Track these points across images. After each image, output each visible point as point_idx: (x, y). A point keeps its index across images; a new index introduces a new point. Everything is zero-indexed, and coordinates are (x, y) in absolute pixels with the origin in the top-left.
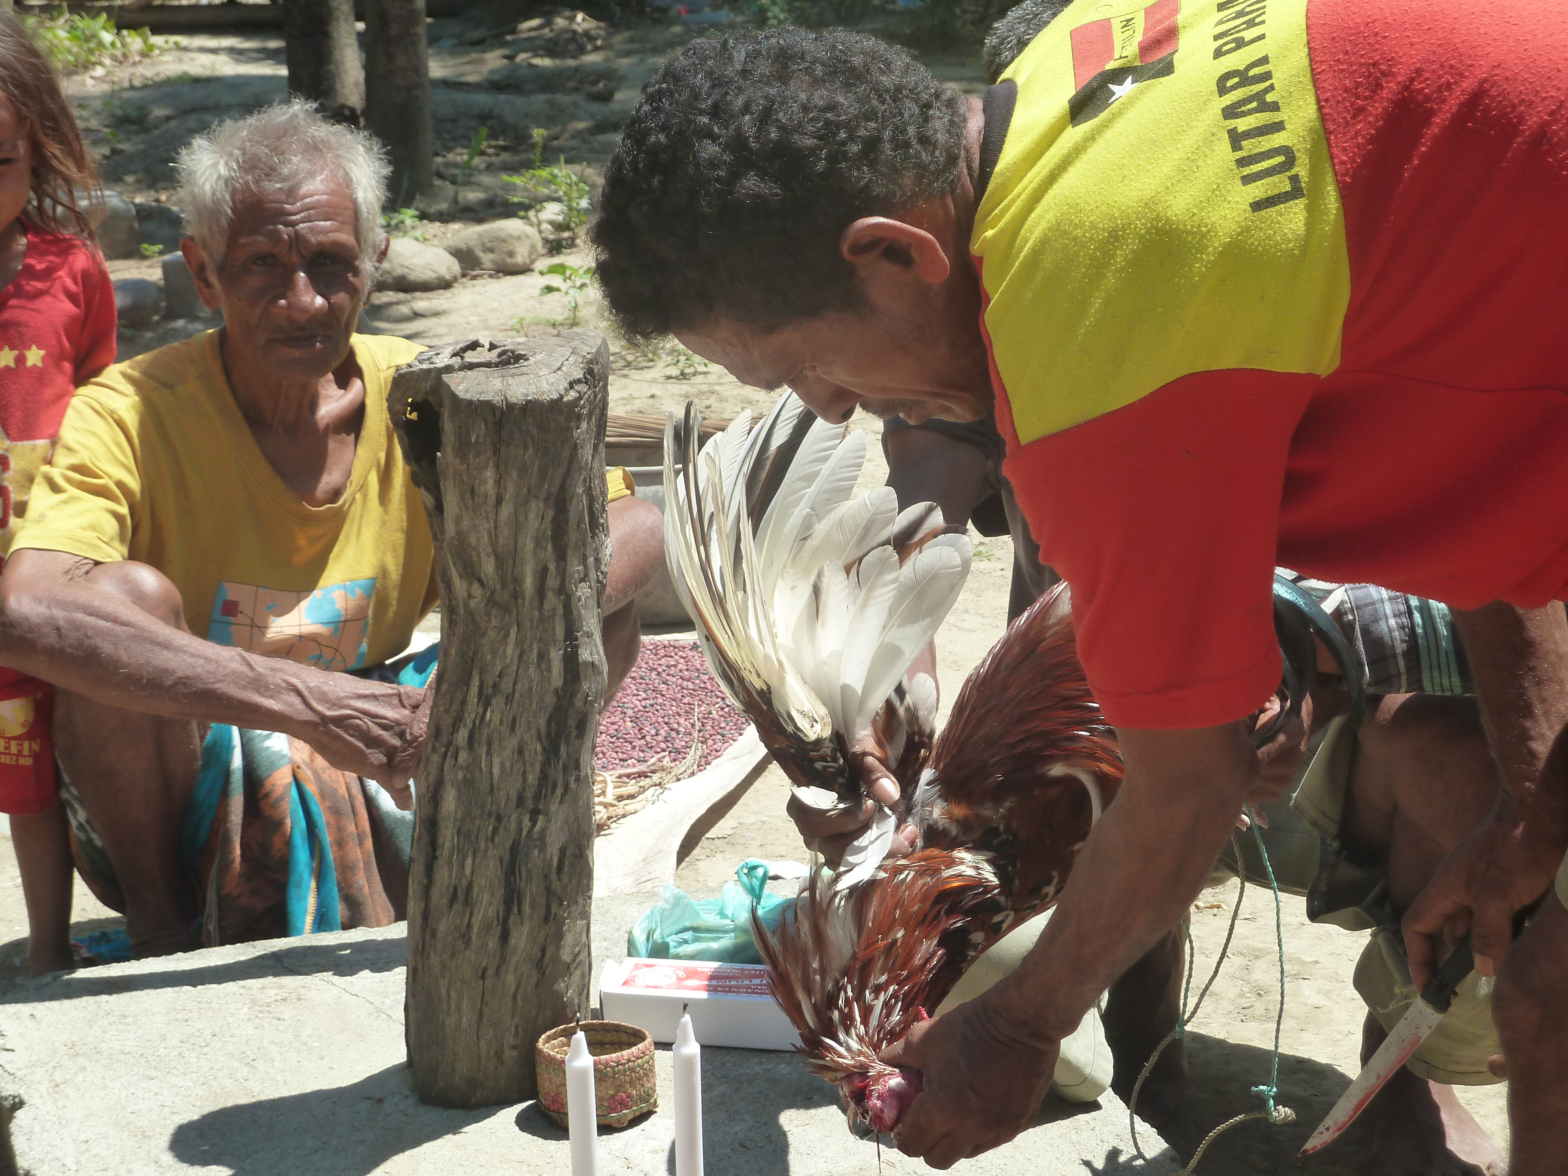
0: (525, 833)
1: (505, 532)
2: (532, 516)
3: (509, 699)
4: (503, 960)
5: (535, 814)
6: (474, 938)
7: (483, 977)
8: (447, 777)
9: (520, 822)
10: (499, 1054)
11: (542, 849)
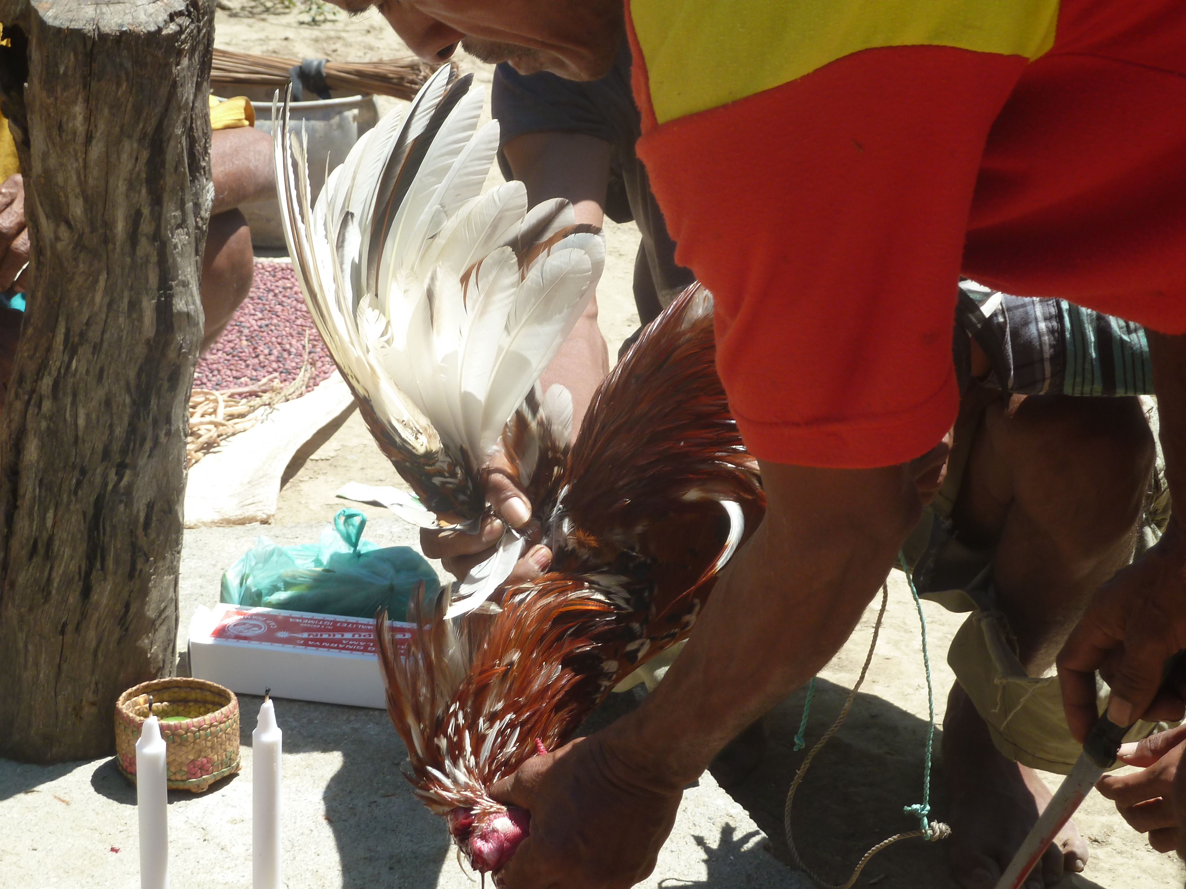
0: (110, 487)
1: (95, 172)
2: (124, 157)
3: (97, 348)
4: (84, 615)
5: (121, 468)
6: (54, 592)
7: (62, 632)
8: (30, 425)
9: (105, 476)
10: (77, 711)
11: (129, 504)
